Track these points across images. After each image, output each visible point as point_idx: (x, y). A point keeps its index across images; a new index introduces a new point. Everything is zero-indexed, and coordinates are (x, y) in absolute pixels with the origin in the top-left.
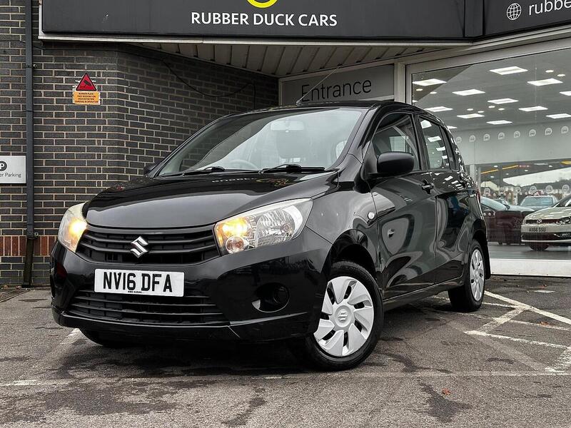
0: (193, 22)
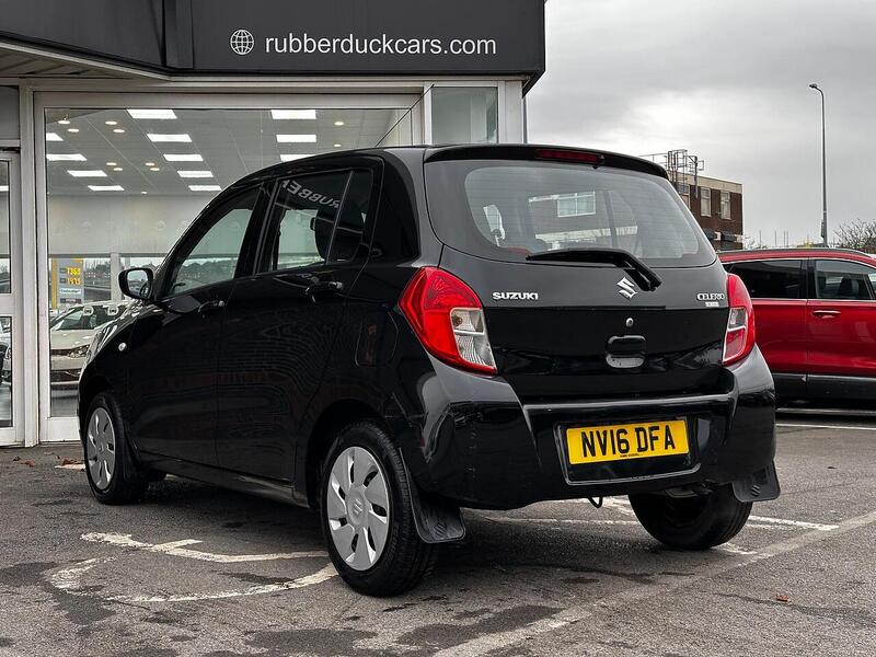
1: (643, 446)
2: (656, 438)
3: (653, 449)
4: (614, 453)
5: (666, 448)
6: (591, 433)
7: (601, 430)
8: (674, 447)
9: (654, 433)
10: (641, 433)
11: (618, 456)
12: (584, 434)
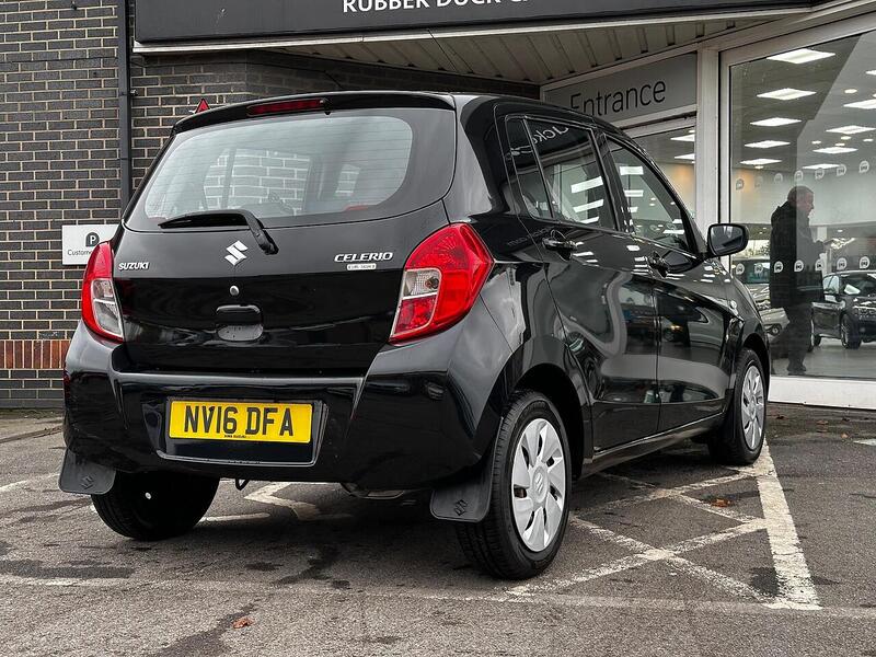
0: (345, 10)
1: (253, 427)
2: (272, 421)
3: (264, 433)
5: (282, 434)
8: (291, 434)
12: (189, 409)
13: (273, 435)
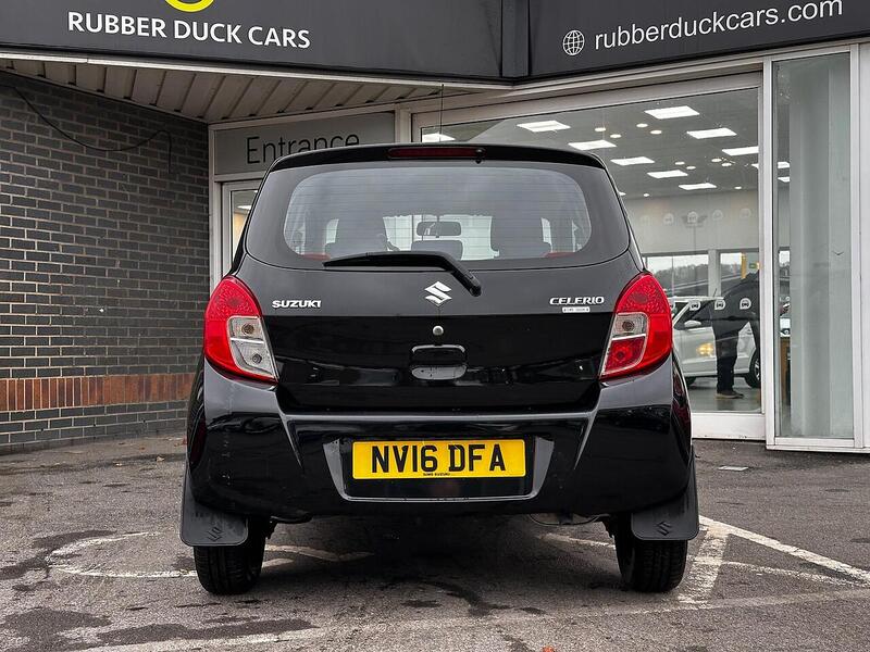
1: (458, 464)
3: (471, 469)
4: (415, 469)
5: (492, 469)
6: (386, 448)
7: (400, 445)
8: (503, 468)
9: (476, 452)
10: (457, 452)
11: (420, 474)
13: (482, 470)
